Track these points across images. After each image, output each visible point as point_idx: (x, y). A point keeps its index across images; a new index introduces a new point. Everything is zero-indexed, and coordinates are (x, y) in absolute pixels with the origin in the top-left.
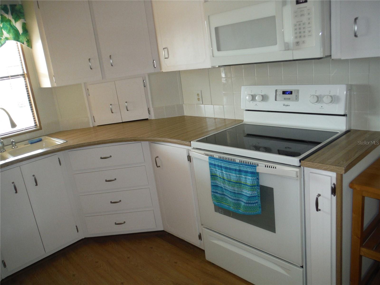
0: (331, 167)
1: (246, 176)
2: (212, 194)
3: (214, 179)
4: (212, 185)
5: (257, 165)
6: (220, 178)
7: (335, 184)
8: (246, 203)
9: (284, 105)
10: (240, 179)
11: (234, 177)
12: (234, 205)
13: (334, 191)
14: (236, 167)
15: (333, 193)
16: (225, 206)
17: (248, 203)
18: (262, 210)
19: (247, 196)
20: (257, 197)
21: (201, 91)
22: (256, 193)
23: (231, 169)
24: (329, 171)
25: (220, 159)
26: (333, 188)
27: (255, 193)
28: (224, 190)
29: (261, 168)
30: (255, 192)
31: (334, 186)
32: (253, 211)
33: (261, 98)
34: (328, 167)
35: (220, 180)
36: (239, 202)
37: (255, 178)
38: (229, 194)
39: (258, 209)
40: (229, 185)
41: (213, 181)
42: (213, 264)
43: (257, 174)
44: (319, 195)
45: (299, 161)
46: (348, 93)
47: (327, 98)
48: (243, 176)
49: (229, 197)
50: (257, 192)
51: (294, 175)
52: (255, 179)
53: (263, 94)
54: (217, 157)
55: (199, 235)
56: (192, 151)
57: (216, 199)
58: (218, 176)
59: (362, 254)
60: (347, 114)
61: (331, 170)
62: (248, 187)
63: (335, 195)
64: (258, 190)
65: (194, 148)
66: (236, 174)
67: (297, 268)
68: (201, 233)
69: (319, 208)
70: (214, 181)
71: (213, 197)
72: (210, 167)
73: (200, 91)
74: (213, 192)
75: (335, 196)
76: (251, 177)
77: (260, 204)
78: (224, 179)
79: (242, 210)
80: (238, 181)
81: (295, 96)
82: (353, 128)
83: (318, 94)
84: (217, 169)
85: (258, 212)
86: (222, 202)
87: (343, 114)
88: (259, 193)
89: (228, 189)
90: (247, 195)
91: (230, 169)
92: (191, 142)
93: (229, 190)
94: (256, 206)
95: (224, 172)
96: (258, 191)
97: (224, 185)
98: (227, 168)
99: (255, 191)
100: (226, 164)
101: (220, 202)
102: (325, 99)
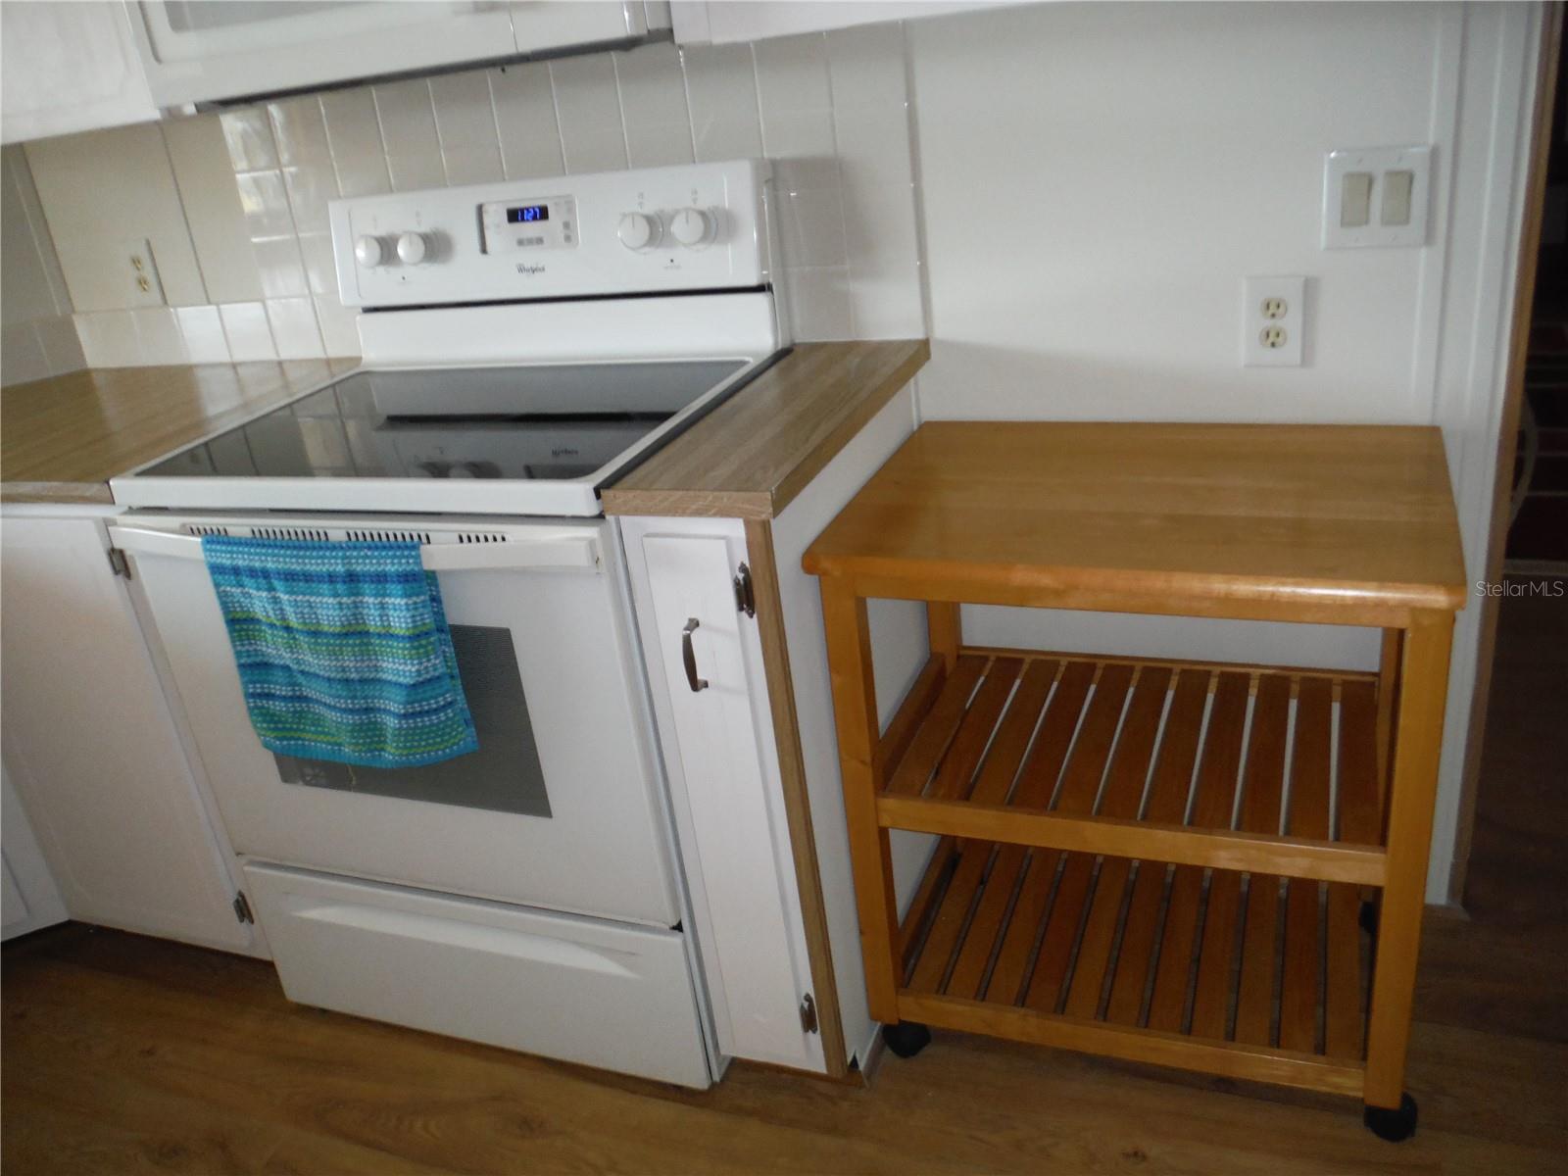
0: (722, 499)
1: (384, 596)
2: (249, 708)
3: (247, 635)
4: (241, 666)
5: (424, 540)
6: (272, 626)
7: (748, 565)
8: (405, 716)
9: (521, 269)
10: (357, 615)
11: (329, 610)
12: (355, 734)
13: (746, 596)
14: (333, 561)
15: (745, 606)
16: (319, 746)
17: (414, 715)
18: (480, 730)
19: (401, 685)
20: (448, 681)
21: (148, 243)
22: (440, 663)
23: (310, 575)
24: (715, 515)
25: (260, 541)
26: (742, 582)
27: (435, 665)
28: (299, 675)
29: (442, 552)
30: (433, 661)
31: (743, 575)
32: (440, 743)
33: (421, 248)
34: (710, 498)
35: (273, 635)
36: (375, 717)
37: (422, 598)
38: (323, 693)
39: (460, 729)
40: (316, 653)
41: (243, 645)
42: (324, 1011)
43: (427, 577)
44: (694, 624)
45: (592, 495)
46: (765, 198)
47: (687, 221)
48: (371, 600)
49: (325, 704)
50: (441, 658)
51: (582, 559)
52: (423, 602)
53: (425, 229)
54: (246, 532)
55: (237, 901)
56: (125, 526)
57: (272, 726)
58: (261, 617)
59: (885, 821)
60: (771, 280)
61: (724, 513)
62: (401, 645)
63: (754, 612)
64: (443, 647)
65: (132, 511)
66: (336, 595)
67: (662, 938)
68: (243, 891)
69: (700, 676)
70: (247, 647)
71: (254, 718)
72: (217, 585)
73: (144, 242)
74: (253, 695)
75: (755, 616)
76: (402, 597)
77: (466, 706)
78: (288, 629)
79: (393, 751)
80: (350, 624)
81: (561, 227)
82: (803, 337)
83: (649, 208)
84: (251, 587)
85: (462, 743)
86: (303, 730)
87: (753, 282)
88: (453, 663)
89: (317, 671)
90: (401, 680)
91: (308, 578)
92: (111, 483)
93: (322, 673)
94: (448, 719)
95: (284, 597)
96: (444, 652)
97: (293, 653)
98: (293, 575)
99: (432, 657)
100: (285, 556)
101: (292, 734)
102: (678, 228)
